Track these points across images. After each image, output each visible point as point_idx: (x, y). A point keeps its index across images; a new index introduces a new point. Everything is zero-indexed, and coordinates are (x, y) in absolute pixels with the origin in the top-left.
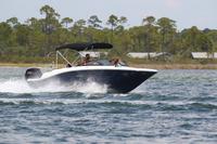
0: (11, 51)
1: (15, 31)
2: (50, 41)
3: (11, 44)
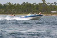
0: (34, 11)
1: (35, 6)
2: (44, 9)
3: (34, 9)
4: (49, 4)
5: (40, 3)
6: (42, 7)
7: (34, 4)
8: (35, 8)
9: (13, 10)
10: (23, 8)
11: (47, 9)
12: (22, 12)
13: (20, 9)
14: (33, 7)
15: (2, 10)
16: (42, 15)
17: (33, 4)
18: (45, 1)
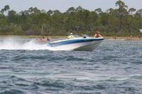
4: (134, 13)
5: (111, 9)
6: (117, 19)
7: (98, 13)
8: (98, 21)
9: (44, 25)
10: (68, 21)
11: (128, 25)
12: (67, 31)
13: (61, 24)
14: (95, 20)
15: (16, 26)
16: (102, 38)
17: (93, 13)
18: (123, 4)
